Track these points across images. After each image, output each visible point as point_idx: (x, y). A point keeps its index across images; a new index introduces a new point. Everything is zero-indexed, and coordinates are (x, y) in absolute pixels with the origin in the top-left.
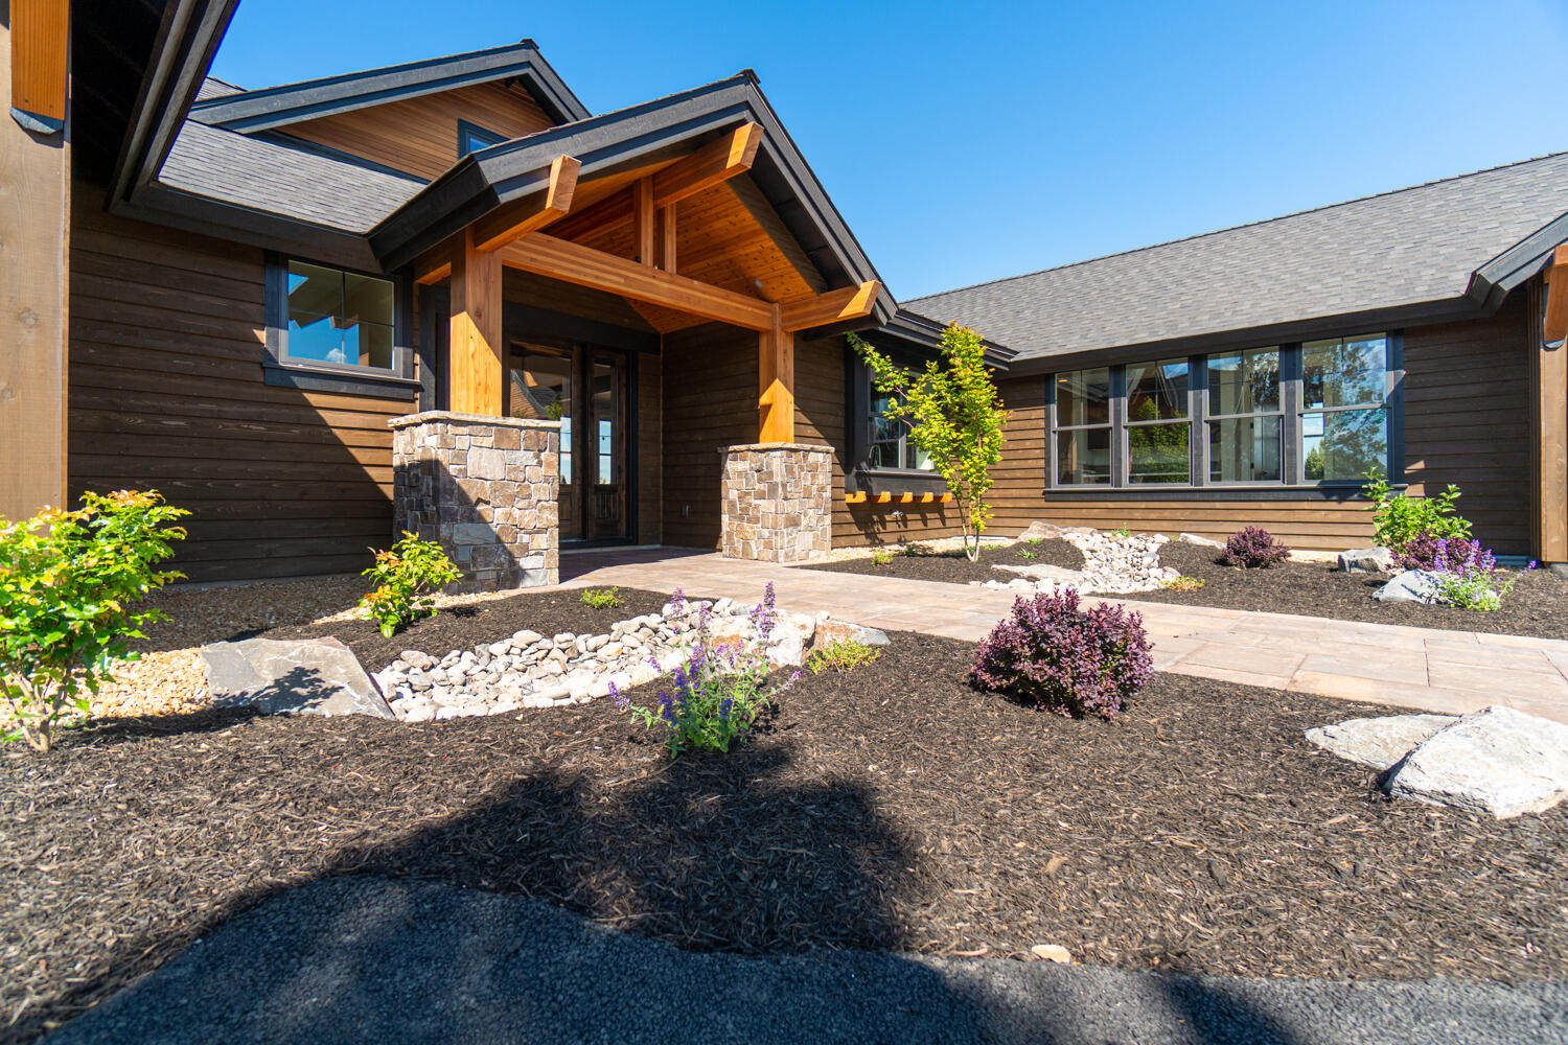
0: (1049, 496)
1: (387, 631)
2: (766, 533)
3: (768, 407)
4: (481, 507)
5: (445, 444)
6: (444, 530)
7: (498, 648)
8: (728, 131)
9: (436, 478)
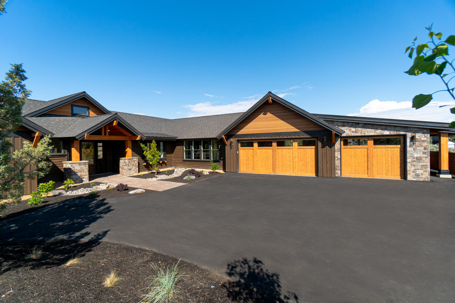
0: (184, 161)
1: (66, 189)
2: (126, 171)
3: (127, 152)
4: (77, 173)
5: (72, 166)
6: (72, 177)
7: (79, 190)
8: (113, 122)
9: (70, 170)
